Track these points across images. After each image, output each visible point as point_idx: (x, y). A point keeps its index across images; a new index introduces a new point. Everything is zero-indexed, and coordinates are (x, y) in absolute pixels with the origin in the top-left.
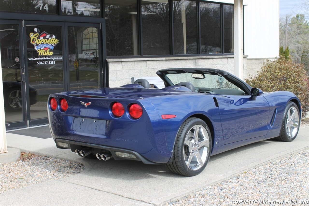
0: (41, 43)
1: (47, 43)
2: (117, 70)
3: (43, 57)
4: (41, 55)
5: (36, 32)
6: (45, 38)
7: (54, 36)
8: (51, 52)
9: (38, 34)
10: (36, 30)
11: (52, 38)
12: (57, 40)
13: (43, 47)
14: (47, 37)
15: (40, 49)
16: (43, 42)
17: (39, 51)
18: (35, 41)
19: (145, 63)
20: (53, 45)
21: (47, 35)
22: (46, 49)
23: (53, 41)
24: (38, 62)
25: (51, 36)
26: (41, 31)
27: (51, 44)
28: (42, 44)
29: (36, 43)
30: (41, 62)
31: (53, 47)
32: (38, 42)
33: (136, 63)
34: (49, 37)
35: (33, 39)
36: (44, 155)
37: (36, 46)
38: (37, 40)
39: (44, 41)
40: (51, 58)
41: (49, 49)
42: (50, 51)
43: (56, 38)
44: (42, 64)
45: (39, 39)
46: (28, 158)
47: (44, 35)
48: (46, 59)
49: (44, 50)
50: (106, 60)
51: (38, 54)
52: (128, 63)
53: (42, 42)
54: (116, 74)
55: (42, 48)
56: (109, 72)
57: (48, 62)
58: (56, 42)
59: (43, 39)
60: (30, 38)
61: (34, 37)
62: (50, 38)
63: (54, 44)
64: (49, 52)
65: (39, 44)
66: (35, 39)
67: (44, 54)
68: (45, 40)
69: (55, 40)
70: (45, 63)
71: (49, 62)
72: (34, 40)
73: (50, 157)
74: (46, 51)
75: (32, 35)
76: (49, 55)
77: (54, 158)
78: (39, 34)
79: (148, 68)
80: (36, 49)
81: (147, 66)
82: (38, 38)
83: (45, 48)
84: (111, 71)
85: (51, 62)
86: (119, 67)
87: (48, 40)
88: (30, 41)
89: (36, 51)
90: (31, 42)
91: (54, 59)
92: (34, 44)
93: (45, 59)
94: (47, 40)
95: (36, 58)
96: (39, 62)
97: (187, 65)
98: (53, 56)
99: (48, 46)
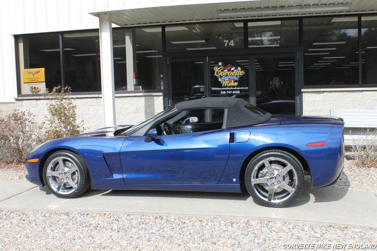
0: (225, 75)
1: (232, 75)
2: (316, 100)
3: (227, 87)
4: (225, 85)
5: (220, 65)
6: (229, 70)
7: (239, 69)
8: (236, 83)
9: (222, 67)
10: (220, 64)
11: (237, 70)
12: (243, 72)
13: (227, 78)
14: (231, 70)
15: (224, 80)
17: (223, 82)
18: (219, 74)
20: (238, 76)
21: (232, 67)
22: (230, 80)
23: (238, 72)
24: (221, 92)
25: (236, 69)
26: (225, 65)
27: (236, 76)
28: (227, 75)
29: (220, 75)
30: (225, 92)
31: (238, 78)
32: (222, 74)
34: (234, 69)
35: (217, 72)
37: (220, 78)
38: (221, 73)
40: (236, 88)
41: (234, 80)
42: (235, 81)
43: (241, 70)
44: (226, 93)
45: (224, 71)
47: (229, 68)
48: (230, 89)
49: (228, 81)
51: (222, 84)
53: (227, 74)
54: (314, 104)
55: (226, 80)
57: (232, 92)
58: (242, 74)
59: (228, 71)
60: (215, 71)
61: (219, 70)
63: (240, 75)
64: (234, 83)
65: (224, 75)
66: (219, 72)
67: (228, 84)
68: (230, 72)
69: (241, 72)
70: (229, 92)
71: (234, 92)
74: (230, 82)
75: (216, 69)
76: (233, 85)
78: (224, 67)
79: (365, 99)
80: (220, 80)
81: (365, 97)
82: (222, 71)
85: (235, 91)
86: (319, 97)
87: (233, 72)
88: (214, 73)
89: (220, 82)
90: (216, 74)
91: (238, 89)
92: (218, 76)
93: (228, 89)
94: (231, 72)
95: (219, 88)
96: (223, 92)
98: (237, 87)
99: (233, 77)
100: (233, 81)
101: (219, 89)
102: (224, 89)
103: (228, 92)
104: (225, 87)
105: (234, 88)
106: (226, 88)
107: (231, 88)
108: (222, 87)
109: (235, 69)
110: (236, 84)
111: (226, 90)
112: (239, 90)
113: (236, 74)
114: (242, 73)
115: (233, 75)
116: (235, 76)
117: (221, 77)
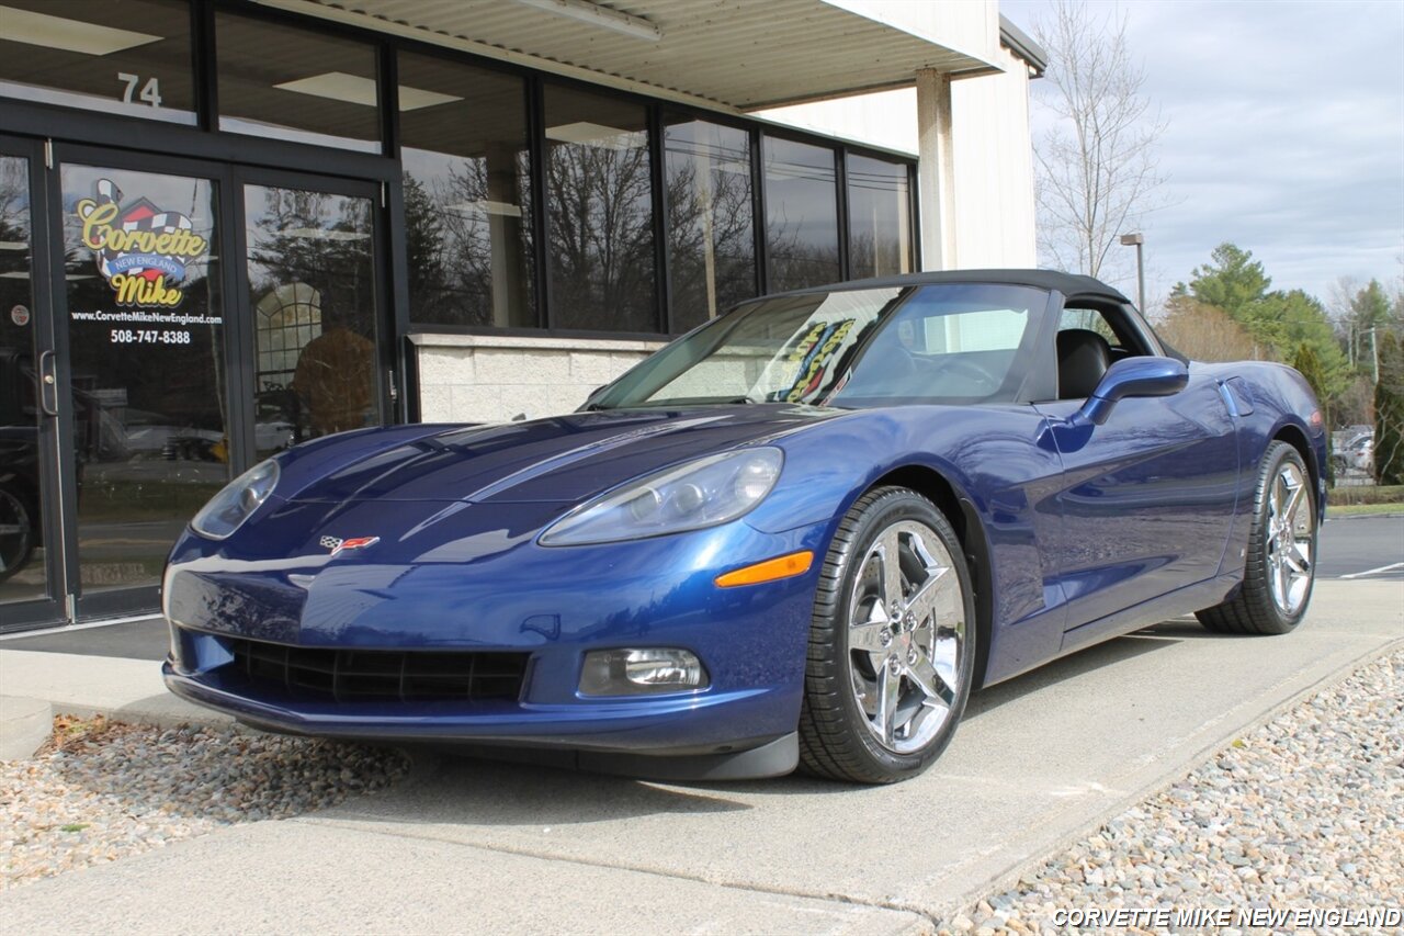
0: (127, 248)
2: (454, 382)
3: (136, 308)
4: (130, 300)
5: (106, 196)
6: (144, 225)
7: (185, 222)
8: (173, 291)
9: (115, 207)
10: (105, 188)
11: (177, 228)
12: (198, 239)
13: (136, 266)
14: (154, 225)
15: (125, 274)
16: (138, 244)
17: (119, 280)
18: (102, 238)
19: (564, 359)
20: (183, 260)
21: (156, 213)
22: (148, 274)
23: (179, 241)
24: (114, 332)
25: (173, 221)
27: (174, 256)
28: (135, 251)
29: (106, 247)
30: (129, 332)
31: (183, 270)
32: (115, 245)
33: (527, 356)
34: (163, 224)
35: (94, 228)
36: (176, 724)
37: (105, 261)
38: (112, 235)
39: (142, 239)
40: (172, 318)
42: (170, 285)
43: (193, 232)
44: (134, 341)
45: (121, 229)
46: (94, 740)
47: (144, 213)
48: (148, 318)
49: (142, 280)
50: (407, 338)
51: (115, 293)
52: (499, 356)
53: (135, 242)
54: (451, 399)
55: (132, 272)
56: (422, 389)
57: (160, 335)
58: (195, 249)
59: (138, 229)
60: (81, 224)
61: (99, 218)
62: (169, 229)
63: (187, 256)
64: (164, 291)
65: (121, 250)
66: (101, 229)
67: (143, 297)
68: (146, 235)
69: (192, 239)
70: (148, 339)
71: (166, 333)
72: (99, 233)
73: (205, 729)
74: (150, 285)
75: (88, 210)
76: (163, 302)
77: (228, 734)
79: (575, 380)
80: (106, 270)
81: (573, 373)
82: (114, 224)
83: (144, 270)
84: (430, 388)
85: (173, 333)
86: (461, 371)
87: (162, 237)
88: (80, 233)
89: (105, 282)
92: (97, 248)
93: (144, 318)
94: (153, 235)
95: (106, 311)
96: (121, 332)
97: (724, 378)
98: (180, 310)
99: (161, 263)
100: (160, 280)
101: (105, 317)
102: (124, 316)
103: (141, 332)
104: (129, 311)
105: (168, 319)
106: (136, 317)
107: (156, 317)
108: (117, 310)
109: (167, 224)
110: (174, 297)
111: (134, 327)
112: (188, 327)
113: (171, 249)
114: (196, 245)
115: (163, 251)
116: (169, 257)
117: (111, 255)
